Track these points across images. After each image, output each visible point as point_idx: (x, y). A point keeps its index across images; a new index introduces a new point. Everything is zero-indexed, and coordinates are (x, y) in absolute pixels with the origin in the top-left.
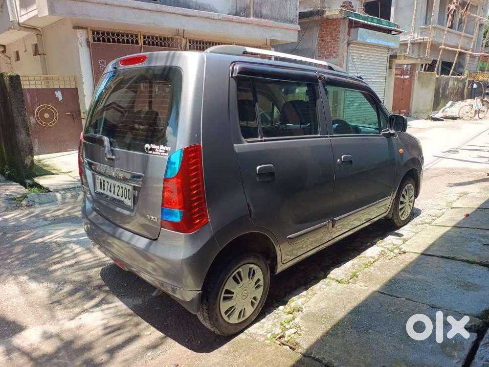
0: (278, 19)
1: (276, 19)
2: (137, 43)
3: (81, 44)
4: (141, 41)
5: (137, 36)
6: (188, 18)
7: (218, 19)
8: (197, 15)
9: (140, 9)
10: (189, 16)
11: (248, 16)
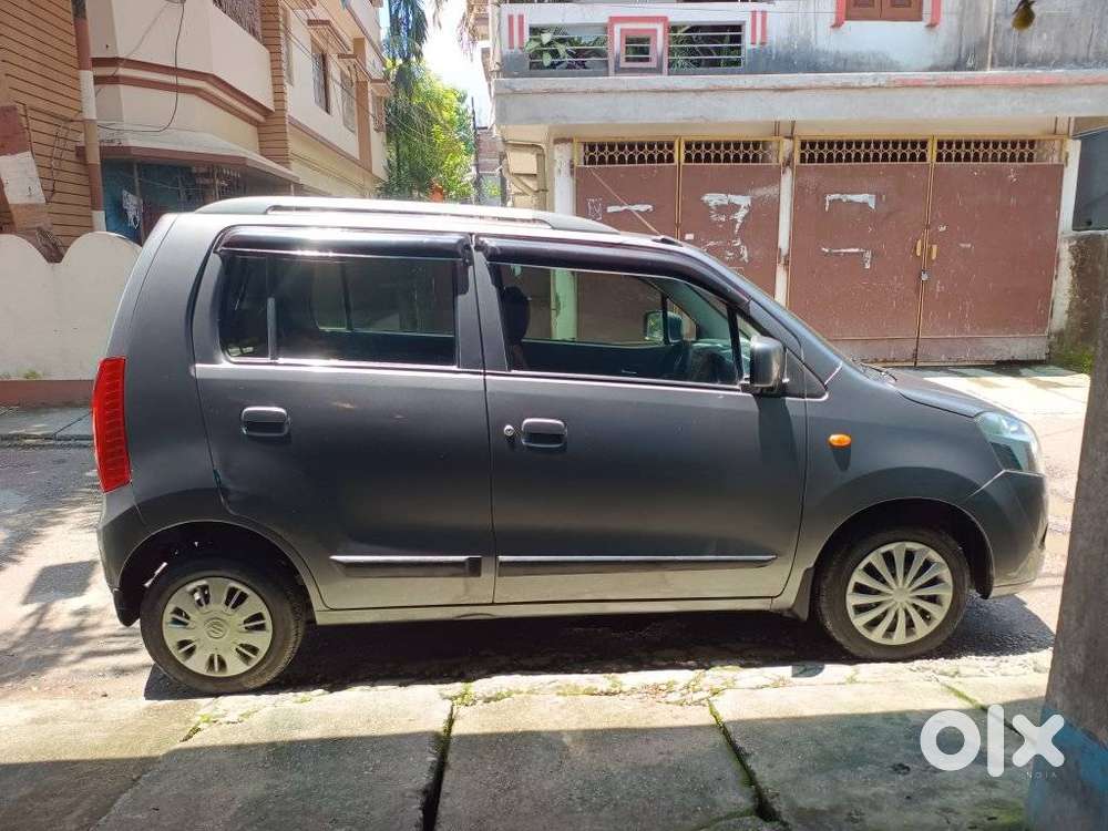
0: (1088, 60)
1: (1078, 62)
2: (671, 159)
3: (560, 171)
4: (679, 154)
5: (671, 146)
6: (789, 94)
7: (874, 87)
8: (814, 84)
9: (674, 91)
10: (793, 89)
11: (981, 66)
